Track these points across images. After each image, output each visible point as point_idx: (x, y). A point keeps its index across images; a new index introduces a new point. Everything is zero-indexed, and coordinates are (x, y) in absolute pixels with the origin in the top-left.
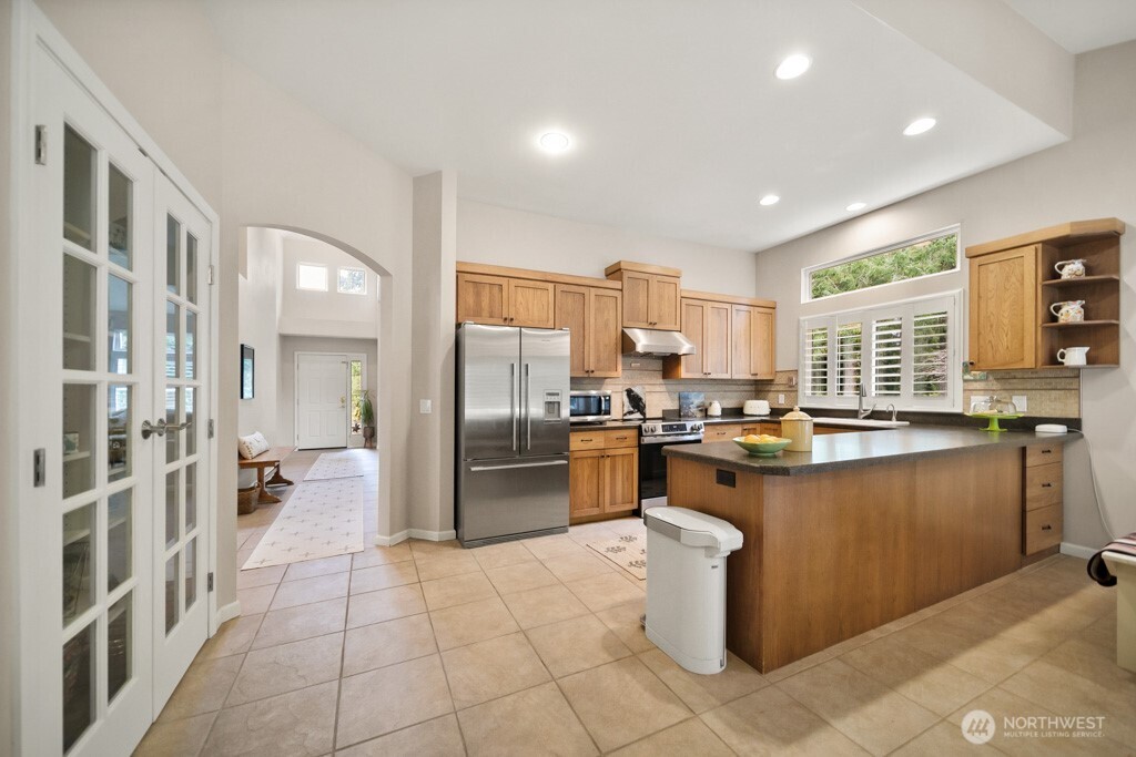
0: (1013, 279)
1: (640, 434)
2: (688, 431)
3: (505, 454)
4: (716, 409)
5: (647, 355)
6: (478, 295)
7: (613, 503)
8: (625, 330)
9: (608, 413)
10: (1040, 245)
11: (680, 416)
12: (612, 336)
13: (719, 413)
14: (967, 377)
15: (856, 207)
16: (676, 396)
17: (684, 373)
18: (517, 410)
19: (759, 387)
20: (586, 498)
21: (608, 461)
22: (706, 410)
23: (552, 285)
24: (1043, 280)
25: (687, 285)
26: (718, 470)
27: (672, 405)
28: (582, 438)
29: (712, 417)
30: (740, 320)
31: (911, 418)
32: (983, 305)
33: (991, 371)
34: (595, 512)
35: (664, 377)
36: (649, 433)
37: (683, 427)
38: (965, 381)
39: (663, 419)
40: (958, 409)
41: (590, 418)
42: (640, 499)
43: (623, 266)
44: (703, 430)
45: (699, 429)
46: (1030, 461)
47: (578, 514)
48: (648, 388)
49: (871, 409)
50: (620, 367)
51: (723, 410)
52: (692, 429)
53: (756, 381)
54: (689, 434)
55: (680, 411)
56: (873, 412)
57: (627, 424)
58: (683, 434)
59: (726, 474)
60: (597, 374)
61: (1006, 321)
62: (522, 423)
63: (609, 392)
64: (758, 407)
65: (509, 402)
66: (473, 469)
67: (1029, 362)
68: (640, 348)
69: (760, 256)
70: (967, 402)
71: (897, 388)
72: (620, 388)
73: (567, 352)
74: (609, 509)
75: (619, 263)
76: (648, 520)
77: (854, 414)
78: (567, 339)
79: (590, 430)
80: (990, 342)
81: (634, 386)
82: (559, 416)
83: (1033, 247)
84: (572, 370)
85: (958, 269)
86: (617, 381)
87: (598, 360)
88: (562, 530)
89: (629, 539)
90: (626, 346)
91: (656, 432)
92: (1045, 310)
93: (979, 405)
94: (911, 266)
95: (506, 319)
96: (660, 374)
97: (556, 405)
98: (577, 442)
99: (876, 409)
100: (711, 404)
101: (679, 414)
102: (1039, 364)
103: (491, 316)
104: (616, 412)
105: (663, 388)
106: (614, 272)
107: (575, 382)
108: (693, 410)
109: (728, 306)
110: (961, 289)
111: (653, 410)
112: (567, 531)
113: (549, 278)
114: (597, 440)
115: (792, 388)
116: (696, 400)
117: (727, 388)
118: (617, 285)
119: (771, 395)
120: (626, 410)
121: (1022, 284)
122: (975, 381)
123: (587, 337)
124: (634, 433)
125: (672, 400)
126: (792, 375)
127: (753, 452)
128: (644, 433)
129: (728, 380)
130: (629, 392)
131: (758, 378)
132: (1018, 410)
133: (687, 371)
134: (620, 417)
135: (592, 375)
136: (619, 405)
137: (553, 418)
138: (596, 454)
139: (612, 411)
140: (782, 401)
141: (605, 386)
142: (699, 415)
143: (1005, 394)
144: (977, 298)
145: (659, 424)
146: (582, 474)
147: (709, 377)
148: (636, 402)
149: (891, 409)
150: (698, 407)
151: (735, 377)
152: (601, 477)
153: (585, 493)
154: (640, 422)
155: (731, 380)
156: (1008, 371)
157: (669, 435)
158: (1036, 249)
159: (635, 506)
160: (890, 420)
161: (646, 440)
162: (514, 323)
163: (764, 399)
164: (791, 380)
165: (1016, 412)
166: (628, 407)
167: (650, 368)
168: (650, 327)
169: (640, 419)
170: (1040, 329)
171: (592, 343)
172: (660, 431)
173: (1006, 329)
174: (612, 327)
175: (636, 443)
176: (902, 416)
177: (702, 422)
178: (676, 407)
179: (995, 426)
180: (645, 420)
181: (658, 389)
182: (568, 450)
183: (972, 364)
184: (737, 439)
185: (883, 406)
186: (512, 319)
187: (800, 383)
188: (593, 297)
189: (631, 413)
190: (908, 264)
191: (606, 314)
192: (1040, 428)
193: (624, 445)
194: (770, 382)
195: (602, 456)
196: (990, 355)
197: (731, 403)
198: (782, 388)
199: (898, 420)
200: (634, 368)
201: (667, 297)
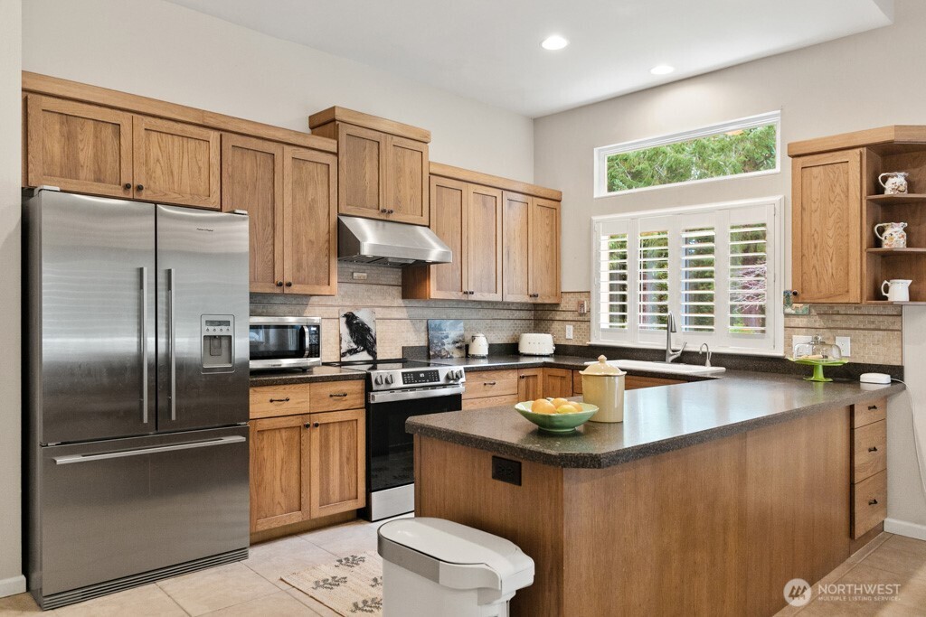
0: (838, 190)
1: (368, 388)
2: (442, 381)
3: (126, 427)
4: (481, 347)
5: (378, 261)
6: (70, 138)
7: (325, 502)
8: (344, 219)
9: (315, 352)
10: (865, 149)
11: (429, 357)
12: (321, 228)
13: (485, 352)
14: (789, 310)
15: (663, 71)
16: (423, 328)
17: (434, 291)
18: (150, 340)
19: (540, 314)
20: (280, 497)
21: (316, 433)
22: (467, 347)
23: (217, 134)
24: (869, 194)
25: (439, 154)
26: (494, 457)
27: (418, 340)
28: (271, 396)
29: (475, 357)
30: (513, 214)
31: (729, 362)
32: (806, 219)
33: (814, 304)
34: (296, 518)
35: (405, 296)
36: (382, 387)
37: (434, 376)
38: (787, 315)
39: (403, 361)
40: (779, 353)
41: (286, 363)
42: (369, 490)
43: (339, 115)
44: (463, 380)
45: (457, 378)
46: (859, 421)
47: (264, 525)
48: (380, 313)
49: (680, 348)
50: (334, 279)
51: (491, 347)
52: (448, 378)
53: (535, 305)
54: (444, 386)
55: (428, 348)
56: (684, 353)
57: (346, 371)
58: (434, 387)
59: (507, 465)
60: (296, 289)
61: (831, 242)
62: (161, 367)
63: (317, 320)
64: (538, 344)
65: (135, 327)
66: (60, 461)
67: (854, 296)
68: (366, 250)
69: (539, 123)
70: (788, 344)
71: (711, 321)
72: (335, 312)
73: (244, 246)
74: (318, 512)
75: (333, 109)
76: (385, 546)
77: (659, 355)
78: (245, 226)
79: (286, 383)
80: (814, 267)
81: (358, 308)
82: (230, 360)
83: (858, 151)
84: (253, 281)
85: (778, 169)
86: (329, 301)
87: (299, 267)
88: (239, 554)
89: (352, 561)
90: (345, 245)
91: (394, 384)
92: (870, 230)
93: (802, 349)
94: (713, 159)
95: (127, 187)
96: (397, 291)
97: (224, 342)
98: (261, 403)
99: (687, 349)
100: (473, 338)
101: (428, 353)
102: (865, 297)
103: (98, 180)
104: (329, 352)
105: (403, 313)
106: (325, 123)
107: (258, 301)
108: (448, 347)
109: (497, 193)
110: (781, 197)
111: (388, 347)
112: (245, 557)
113: (212, 122)
114: (298, 399)
115: (583, 317)
116: (452, 331)
117: (495, 314)
118: (330, 145)
119: (556, 325)
120: (345, 347)
121: (847, 197)
122: (797, 315)
123: (278, 227)
124: (358, 386)
125: (417, 331)
126: (583, 298)
127: (544, 428)
128: (375, 387)
129: (497, 303)
130: (350, 319)
131: (539, 300)
132: (843, 354)
133: (439, 288)
134: (335, 358)
135: (287, 290)
136: (334, 340)
137: (219, 364)
138: (296, 422)
139: (323, 350)
140: (570, 335)
141: (309, 309)
142: (457, 354)
143: (828, 333)
144: (801, 209)
145: (397, 373)
146: (272, 460)
147: (472, 297)
148: (361, 335)
149: (704, 350)
150: (455, 342)
151: (509, 298)
152: (305, 460)
153: (278, 489)
154: (365, 368)
155: (503, 303)
156: (831, 305)
157: (412, 389)
158: (861, 153)
159: (361, 504)
160: (704, 364)
161: (379, 397)
162: (144, 195)
163: (546, 332)
164: (581, 305)
165: (841, 357)
166: (348, 343)
167: (383, 280)
168: (382, 217)
169: (367, 362)
170: (865, 254)
171: (288, 236)
172: (399, 383)
173: (831, 251)
174: (322, 213)
175: (360, 402)
176: (718, 359)
177: (461, 368)
178: (423, 343)
179: (819, 375)
180: (375, 363)
181: (395, 314)
182: (247, 419)
183: (795, 294)
184: (522, 406)
185: (695, 345)
186: (140, 188)
187: (593, 311)
188: (288, 161)
189: (352, 352)
190: (710, 156)
191: (311, 190)
192: (865, 377)
193: (341, 405)
194: (554, 307)
195: (305, 425)
196: (814, 284)
197: (502, 338)
198: (569, 316)
199: (712, 365)
200: (357, 282)
201: (407, 171)
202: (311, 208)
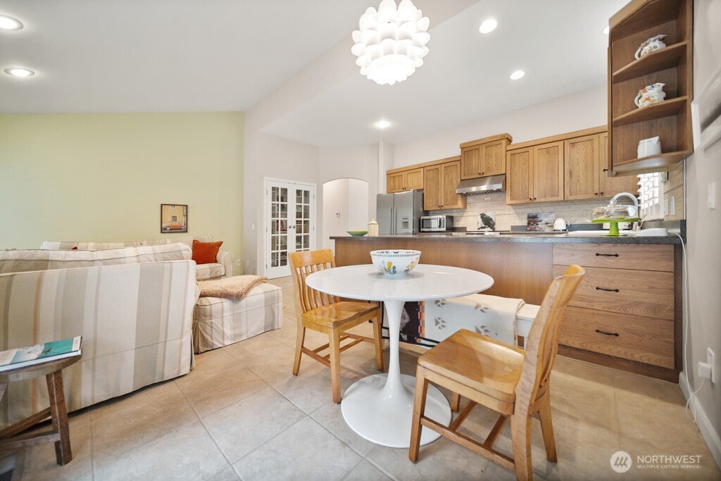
4: (560, 225)
6: (394, 181)
11: (527, 230)
12: (454, 186)
13: (565, 228)
16: (525, 217)
17: (509, 201)
23: (423, 169)
27: (521, 223)
48: (498, 212)
50: (460, 203)
55: (528, 226)
60: (446, 207)
72: (476, 213)
81: (487, 211)
87: (446, 200)
103: (399, 189)
105: (512, 211)
108: (541, 226)
113: (421, 166)
116: (545, 219)
118: (458, 158)
120: (480, 226)
125: (521, 219)
130: (483, 216)
133: (512, 199)
135: (443, 208)
136: (474, 224)
147: (535, 201)
148: (488, 221)
150: (546, 224)
151: (571, 198)
166: (481, 224)
167: (500, 199)
168: (481, 176)
171: (442, 191)
174: (455, 181)
178: (525, 224)
179: (613, 231)
181: (507, 212)
186: (405, 188)
188: (443, 169)
189: (483, 228)
191: (451, 175)
200: (487, 201)
201: (494, 154)
202: (451, 181)
